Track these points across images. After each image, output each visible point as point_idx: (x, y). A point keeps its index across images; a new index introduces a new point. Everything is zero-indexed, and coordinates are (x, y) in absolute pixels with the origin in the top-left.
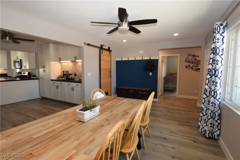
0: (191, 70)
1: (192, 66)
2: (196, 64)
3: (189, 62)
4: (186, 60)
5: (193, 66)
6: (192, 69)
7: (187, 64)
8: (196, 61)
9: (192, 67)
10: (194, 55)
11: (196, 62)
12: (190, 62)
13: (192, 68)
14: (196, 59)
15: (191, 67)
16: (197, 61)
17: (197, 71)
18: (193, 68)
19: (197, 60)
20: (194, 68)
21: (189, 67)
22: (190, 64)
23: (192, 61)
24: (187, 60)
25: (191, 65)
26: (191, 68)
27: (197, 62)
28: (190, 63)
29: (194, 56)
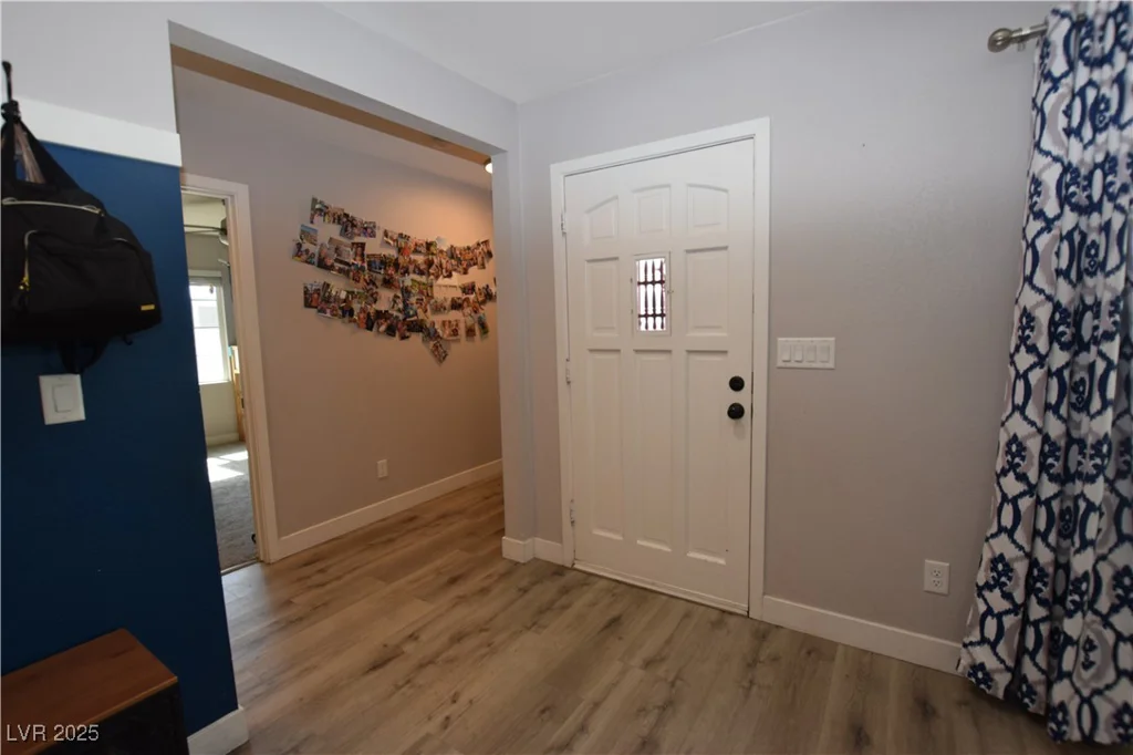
0: (340, 328)
1: (343, 295)
2: (362, 281)
3: (322, 264)
4: (299, 245)
5: (347, 297)
6: (347, 319)
7: (316, 277)
8: (363, 260)
9: (345, 301)
10: (346, 215)
11: (362, 268)
12: (329, 262)
13: (348, 312)
14: (362, 245)
15: (337, 299)
16: (366, 259)
17: (370, 328)
18: (351, 312)
19: (366, 252)
20: (356, 306)
21: (323, 305)
22: (328, 281)
23: (337, 260)
24: (306, 245)
25: (339, 287)
26: (340, 312)
27: (366, 265)
28: (329, 268)
29: (347, 223)
